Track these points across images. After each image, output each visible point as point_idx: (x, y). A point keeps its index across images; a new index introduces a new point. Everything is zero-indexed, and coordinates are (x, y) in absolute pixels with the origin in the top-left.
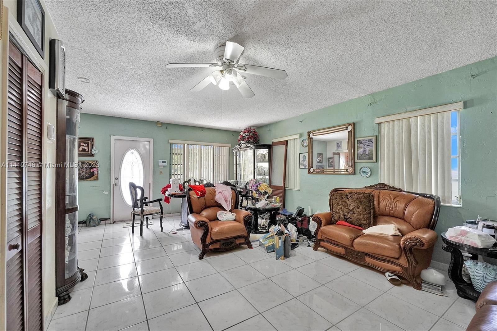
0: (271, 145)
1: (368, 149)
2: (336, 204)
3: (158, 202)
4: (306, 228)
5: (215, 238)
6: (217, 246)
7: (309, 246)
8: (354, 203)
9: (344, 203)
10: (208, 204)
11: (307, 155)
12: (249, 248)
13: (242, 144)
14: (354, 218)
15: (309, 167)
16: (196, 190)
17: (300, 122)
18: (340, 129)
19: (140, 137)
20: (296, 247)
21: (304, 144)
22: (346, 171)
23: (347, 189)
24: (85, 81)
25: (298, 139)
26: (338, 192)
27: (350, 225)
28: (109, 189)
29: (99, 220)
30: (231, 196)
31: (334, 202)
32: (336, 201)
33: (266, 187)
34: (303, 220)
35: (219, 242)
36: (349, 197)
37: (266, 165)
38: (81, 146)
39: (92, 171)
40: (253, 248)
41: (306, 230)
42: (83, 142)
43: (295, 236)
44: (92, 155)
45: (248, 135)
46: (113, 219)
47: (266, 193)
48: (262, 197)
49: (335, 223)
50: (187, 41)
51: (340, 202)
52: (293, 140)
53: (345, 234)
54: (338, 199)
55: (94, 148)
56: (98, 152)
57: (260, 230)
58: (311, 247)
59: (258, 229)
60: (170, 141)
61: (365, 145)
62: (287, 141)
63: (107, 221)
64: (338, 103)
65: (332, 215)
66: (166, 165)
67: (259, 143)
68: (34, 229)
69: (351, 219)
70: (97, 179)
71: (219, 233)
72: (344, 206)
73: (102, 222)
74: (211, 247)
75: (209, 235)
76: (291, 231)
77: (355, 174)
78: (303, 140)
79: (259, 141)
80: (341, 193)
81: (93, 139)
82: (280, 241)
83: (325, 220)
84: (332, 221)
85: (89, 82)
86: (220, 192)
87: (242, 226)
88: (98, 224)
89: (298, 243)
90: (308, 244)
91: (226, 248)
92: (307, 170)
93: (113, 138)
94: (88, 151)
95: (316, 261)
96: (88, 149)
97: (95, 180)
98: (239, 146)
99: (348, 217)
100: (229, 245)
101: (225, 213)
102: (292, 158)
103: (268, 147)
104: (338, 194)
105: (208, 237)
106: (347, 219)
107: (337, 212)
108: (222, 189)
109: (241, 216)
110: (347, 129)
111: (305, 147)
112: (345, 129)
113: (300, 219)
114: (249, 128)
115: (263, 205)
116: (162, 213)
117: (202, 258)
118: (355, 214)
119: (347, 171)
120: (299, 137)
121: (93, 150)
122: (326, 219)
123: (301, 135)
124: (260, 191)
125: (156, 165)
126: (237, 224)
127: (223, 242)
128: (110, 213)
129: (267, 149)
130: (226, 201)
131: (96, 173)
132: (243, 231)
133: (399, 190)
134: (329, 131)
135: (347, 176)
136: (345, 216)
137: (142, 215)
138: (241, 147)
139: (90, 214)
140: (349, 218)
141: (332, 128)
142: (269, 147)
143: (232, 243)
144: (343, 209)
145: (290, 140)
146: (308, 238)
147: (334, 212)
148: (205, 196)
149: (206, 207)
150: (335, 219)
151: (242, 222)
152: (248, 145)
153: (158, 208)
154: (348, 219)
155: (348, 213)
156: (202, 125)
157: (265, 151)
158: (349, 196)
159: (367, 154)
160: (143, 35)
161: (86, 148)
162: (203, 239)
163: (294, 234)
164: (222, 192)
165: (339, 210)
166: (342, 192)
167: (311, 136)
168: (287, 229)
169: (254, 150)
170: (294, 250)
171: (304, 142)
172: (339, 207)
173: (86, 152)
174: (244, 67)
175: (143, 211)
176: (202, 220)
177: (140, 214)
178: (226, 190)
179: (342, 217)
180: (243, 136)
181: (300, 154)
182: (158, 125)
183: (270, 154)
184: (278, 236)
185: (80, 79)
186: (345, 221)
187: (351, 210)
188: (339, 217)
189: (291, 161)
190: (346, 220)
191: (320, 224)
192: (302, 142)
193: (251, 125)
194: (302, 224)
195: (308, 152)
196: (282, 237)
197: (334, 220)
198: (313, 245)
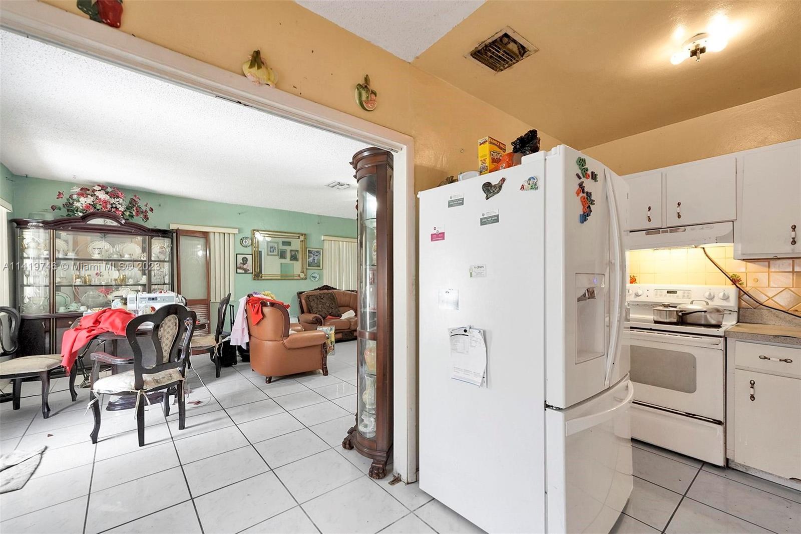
1: (316, 258)
21: (244, 243)
61: (314, 255)
62: (208, 232)
77: (306, 279)
78: (244, 238)
110: (299, 238)
111: (246, 247)
112: (297, 237)
133: (333, 288)
135: (300, 280)
145: (211, 232)
159: (316, 262)
171: (244, 241)
181: (237, 254)
192: (241, 239)
195: (251, 253)
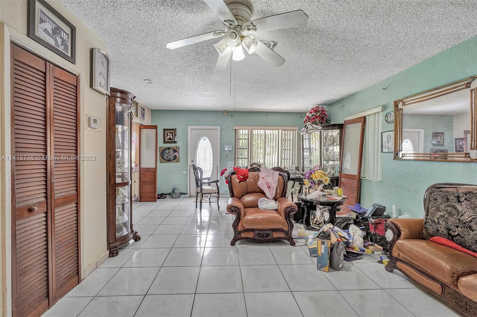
0: (343, 125)
2: (433, 209)
3: (215, 183)
4: (381, 234)
5: (247, 227)
6: (251, 235)
7: (381, 262)
8: (472, 211)
9: (450, 208)
10: (250, 190)
11: (392, 134)
12: (291, 245)
13: (309, 126)
14: (470, 237)
15: (395, 151)
16: (238, 174)
17: (383, 89)
18: (454, 88)
19: (209, 126)
20: (356, 259)
21: (389, 119)
22: (464, 155)
23: (465, 186)
24: (149, 82)
25: (380, 113)
26: (442, 189)
27: (460, 247)
28: (187, 170)
29: (179, 194)
30: (277, 183)
31: (430, 204)
32: (435, 203)
33: (321, 175)
34: (377, 224)
35: (253, 231)
36: (462, 200)
37: (337, 149)
38: (168, 135)
39: (175, 155)
40: (295, 246)
41: (381, 237)
42: (170, 132)
43: (360, 243)
44: (175, 142)
45: (314, 115)
46: (190, 194)
47: (320, 182)
48: (317, 187)
49: (428, 237)
50: (188, 15)
51: (443, 206)
52: (373, 115)
53: (442, 262)
54: (439, 200)
55: (176, 136)
56: (179, 140)
57: (312, 226)
58: (383, 263)
59: (310, 225)
60: (235, 128)
62: (365, 118)
63: (186, 196)
64: (450, 47)
65: (425, 224)
66: (231, 150)
67: (330, 122)
68: (66, 197)
69: (462, 237)
70: (178, 161)
71: (253, 221)
72: (450, 214)
73: (182, 196)
74: (243, 235)
75: (241, 222)
76: (354, 235)
78: (388, 113)
79: (329, 121)
80: (448, 192)
81: (175, 130)
82: (323, 246)
83: (407, 231)
84: (423, 233)
85: (152, 83)
86: (263, 178)
87: (282, 218)
88: (179, 197)
89: (362, 254)
90: (380, 259)
91: (261, 239)
92: (392, 155)
93: (189, 127)
94: (173, 140)
95: (382, 289)
96: (173, 138)
97: (177, 162)
98: (305, 128)
99: (456, 233)
100: (265, 237)
101: (267, 201)
102: (371, 139)
103: (339, 127)
104: (441, 193)
105: (240, 225)
106: (453, 237)
107: (434, 221)
108: (266, 174)
109: (283, 206)
111: (391, 123)
112: (465, 86)
113: (373, 220)
114: (316, 107)
115: (316, 196)
116: (218, 193)
117: (234, 245)
118: (473, 231)
119: (466, 157)
120: (381, 110)
121: (175, 138)
122: (410, 229)
123: (384, 108)
124: (313, 179)
125: (222, 150)
126: (276, 215)
127: (257, 232)
128: (187, 189)
129: (338, 129)
130: (269, 187)
131: (178, 156)
132: (283, 224)
134: (432, 95)
135: (466, 164)
136: (449, 230)
137: (201, 193)
138: (307, 129)
139: (173, 189)
140: (459, 235)
141: (437, 89)
142: (341, 127)
143: (268, 235)
144: (447, 218)
145: (369, 115)
146: (384, 249)
147: (429, 220)
148: (247, 180)
149: (248, 193)
150: (429, 231)
151: (283, 214)
152: (315, 126)
153: (215, 188)
154: (456, 236)
155: (457, 227)
156: (265, 109)
157: (335, 133)
158: (464, 198)
160: (153, 24)
161: (171, 137)
162: (235, 225)
163: (358, 241)
164: (264, 178)
165: (438, 219)
166: (451, 190)
167: (400, 106)
168: (348, 231)
169: (321, 131)
170: (352, 262)
171: (389, 117)
172: (440, 213)
173: (171, 140)
174: (251, 25)
175: (202, 190)
176: (235, 205)
177: (200, 192)
178: (269, 176)
179: (442, 231)
180: (308, 117)
181: (382, 133)
182: (224, 114)
183: (341, 135)
184: (320, 239)
185: (146, 81)
186: (449, 239)
187: (465, 223)
188: (438, 230)
189: (370, 142)
190: (451, 237)
191: (398, 234)
192: (386, 116)
193: (319, 103)
194: (376, 228)
195: (394, 129)
196: (326, 241)
197: (428, 233)
198: (386, 261)
